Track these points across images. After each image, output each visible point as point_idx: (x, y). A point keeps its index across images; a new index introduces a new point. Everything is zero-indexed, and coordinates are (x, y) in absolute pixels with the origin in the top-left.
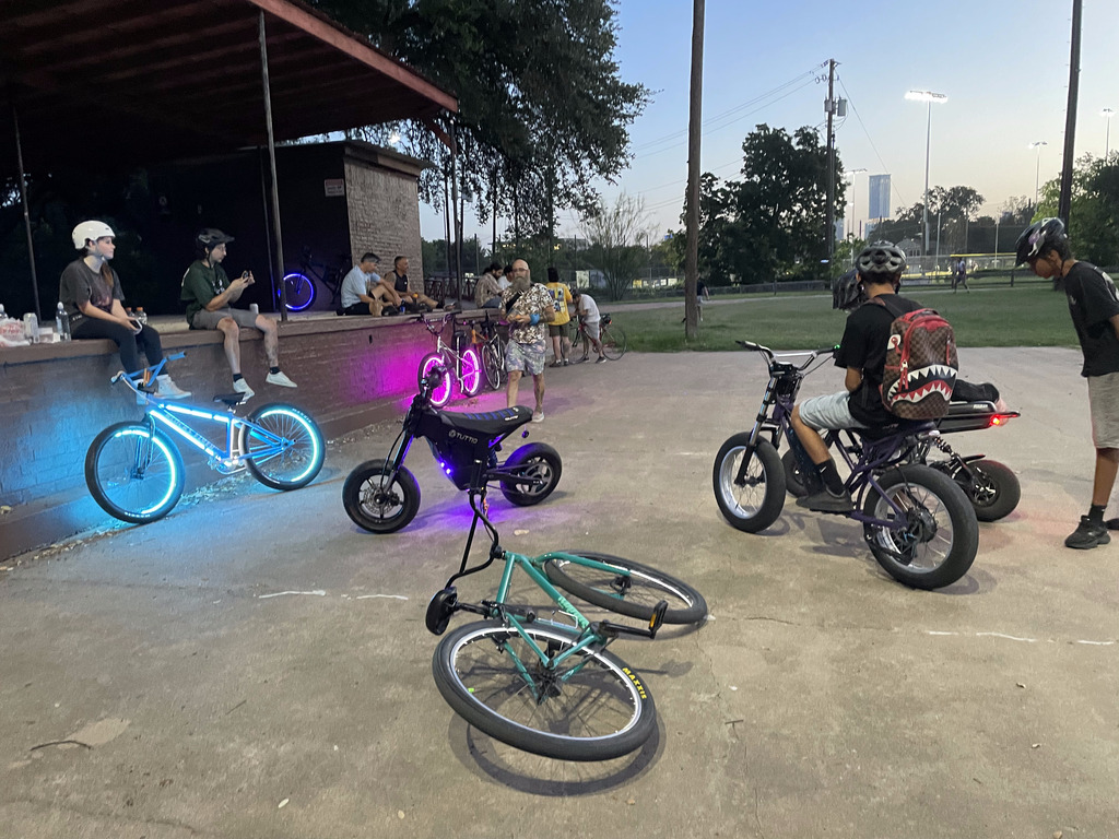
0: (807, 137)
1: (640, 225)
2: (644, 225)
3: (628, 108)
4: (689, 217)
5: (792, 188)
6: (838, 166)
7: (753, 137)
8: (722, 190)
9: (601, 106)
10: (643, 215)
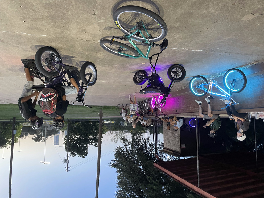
0: (73, 154)
1: (112, 136)
2: (111, 136)
3: (115, 162)
4: (101, 137)
5: (77, 143)
6: (66, 148)
7: (86, 155)
8: (93, 143)
9: (121, 163)
10: (111, 138)
